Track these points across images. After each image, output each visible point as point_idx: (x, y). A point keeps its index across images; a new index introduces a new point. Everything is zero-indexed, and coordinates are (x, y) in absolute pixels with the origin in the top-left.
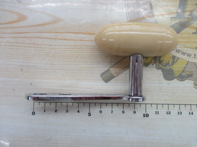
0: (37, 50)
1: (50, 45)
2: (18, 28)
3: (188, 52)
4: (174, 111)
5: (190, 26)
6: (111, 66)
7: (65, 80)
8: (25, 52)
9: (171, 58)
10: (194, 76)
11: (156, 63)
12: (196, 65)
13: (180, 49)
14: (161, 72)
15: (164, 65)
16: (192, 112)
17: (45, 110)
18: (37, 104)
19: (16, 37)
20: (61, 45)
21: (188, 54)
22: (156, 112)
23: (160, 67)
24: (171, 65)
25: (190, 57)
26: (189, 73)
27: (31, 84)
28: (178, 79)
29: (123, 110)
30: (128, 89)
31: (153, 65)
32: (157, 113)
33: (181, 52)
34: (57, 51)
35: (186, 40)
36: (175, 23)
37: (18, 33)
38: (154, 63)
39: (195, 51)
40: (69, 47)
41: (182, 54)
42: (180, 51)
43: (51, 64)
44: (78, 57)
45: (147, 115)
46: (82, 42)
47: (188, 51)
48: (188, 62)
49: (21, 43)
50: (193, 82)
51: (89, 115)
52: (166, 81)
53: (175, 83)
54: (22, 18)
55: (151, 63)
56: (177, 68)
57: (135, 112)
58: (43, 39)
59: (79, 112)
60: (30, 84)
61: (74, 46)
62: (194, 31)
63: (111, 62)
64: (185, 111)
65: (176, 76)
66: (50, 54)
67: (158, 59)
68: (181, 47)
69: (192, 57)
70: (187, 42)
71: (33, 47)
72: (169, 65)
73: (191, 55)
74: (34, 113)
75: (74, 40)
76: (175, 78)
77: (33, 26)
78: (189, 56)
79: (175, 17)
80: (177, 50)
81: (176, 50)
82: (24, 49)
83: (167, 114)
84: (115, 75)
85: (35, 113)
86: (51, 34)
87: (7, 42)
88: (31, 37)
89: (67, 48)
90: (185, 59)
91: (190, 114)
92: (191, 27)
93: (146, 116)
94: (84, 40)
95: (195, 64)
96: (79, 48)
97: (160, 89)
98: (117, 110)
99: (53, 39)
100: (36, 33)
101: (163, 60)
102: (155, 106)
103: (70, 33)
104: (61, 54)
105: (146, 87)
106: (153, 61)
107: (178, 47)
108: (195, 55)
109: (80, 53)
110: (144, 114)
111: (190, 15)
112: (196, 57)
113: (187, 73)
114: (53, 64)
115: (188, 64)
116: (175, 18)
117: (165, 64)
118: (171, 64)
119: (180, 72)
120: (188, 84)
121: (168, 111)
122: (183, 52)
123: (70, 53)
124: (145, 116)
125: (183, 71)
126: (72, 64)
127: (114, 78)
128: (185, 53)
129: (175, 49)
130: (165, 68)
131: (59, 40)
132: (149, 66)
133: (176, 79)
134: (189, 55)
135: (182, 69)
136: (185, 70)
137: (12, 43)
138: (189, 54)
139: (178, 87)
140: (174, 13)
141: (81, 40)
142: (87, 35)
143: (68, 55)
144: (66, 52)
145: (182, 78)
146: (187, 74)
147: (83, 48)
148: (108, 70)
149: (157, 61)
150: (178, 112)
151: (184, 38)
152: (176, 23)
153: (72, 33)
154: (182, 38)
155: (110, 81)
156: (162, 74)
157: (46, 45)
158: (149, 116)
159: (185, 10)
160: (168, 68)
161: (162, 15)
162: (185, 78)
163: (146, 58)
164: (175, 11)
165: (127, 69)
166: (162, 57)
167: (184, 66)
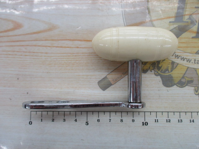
0: (34, 59)
1: (46, 53)
2: (14, 36)
3: (188, 58)
4: (174, 118)
5: (189, 30)
6: (108, 74)
7: (61, 89)
8: (21, 60)
9: (170, 64)
10: (194, 83)
11: (155, 70)
12: (196, 71)
13: (179, 54)
14: (160, 79)
15: (163, 71)
16: (193, 120)
17: (42, 119)
18: (34, 113)
19: (12, 46)
20: (57, 53)
21: (188, 59)
22: (155, 120)
23: (159, 74)
24: (170, 71)
25: (190, 62)
26: (190, 79)
27: (28, 93)
28: (178, 86)
29: (121, 118)
30: (127, 95)
31: (151, 71)
32: (157, 121)
33: (180, 57)
34: (54, 59)
35: (185, 45)
36: (173, 28)
37: (14, 41)
38: (152, 69)
39: (195, 56)
40: (65, 55)
41: (181, 59)
42: (180, 56)
43: (48, 73)
44: (75, 65)
45: (146, 124)
47: (187, 56)
48: (188, 68)
49: (17, 51)
50: (193, 88)
51: (87, 124)
52: (165, 88)
53: (175, 89)
54: (18, 26)
55: (149, 70)
56: (176, 74)
57: (133, 120)
58: (39, 47)
59: (76, 121)
60: (26, 93)
61: (70, 53)
62: (194, 35)
63: (109, 69)
64: (186, 119)
65: (176, 83)
66: (47, 62)
67: (156, 65)
68: (180, 52)
69: (192, 63)
70: (187, 47)
71: (29, 56)
72: (168, 71)
73: (191, 60)
74: (31, 123)
75: (70, 47)
76: (175, 84)
77: (28, 34)
78: (188, 62)
79: (173, 21)
80: (176, 55)
81: (175, 56)
82: (20, 58)
83: (167, 122)
84: (112, 82)
85: (32, 122)
86: (47, 42)
87: (3, 51)
88: (27, 46)
89: (63, 56)
90: (184, 65)
91: (191, 122)
92: (190, 31)
94: (81, 48)
95: (195, 70)
96: (76, 56)
97: (160, 96)
98: (116, 118)
99: (49, 47)
100: (32, 41)
101: (162, 66)
102: (154, 114)
103: (66, 40)
104: (57, 62)
105: (145, 94)
106: (151, 68)
107: (177, 52)
108: (195, 60)
109: (77, 60)
110: (143, 123)
111: (190, 18)
112: (196, 62)
113: (187, 79)
114: (50, 72)
115: (188, 70)
116: (173, 22)
117: (164, 70)
118: (170, 70)
119: (180, 79)
120: (189, 90)
121: (168, 119)
122: (182, 57)
123: (66, 61)
124: (144, 124)
125: (183, 77)
126: (68, 72)
127: (112, 86)
128: (184, 58)
129: (175, 55)
130: (164, 74)
131: (55, 48)
132: (147, 73)
133: (175, 86)
134: (189, 61)
135: (182, 76)
136: (185, 76)
137: (9, 51)
138: (189, 59)
139: (178, 94)
140: (172, 17)
141: (78, 48)
142: (83, 42)
143: (65, 63)
144: (62, 60)
145: (181, 84)
146: (186, 80)
147: (79, 56)
148: (105, 78)
149: (156, 68)
150: (179, 120)
152: (175, 28)
153: (68, 40)
155: (107, 89)
156: (161, 80)
157: (42, 53)
158: (148, 124)
159: (184, 14)
160: (167, 74)
161: (160, 19)
162: (184, 84)
163: (144, 65)
164: (174, 15)
165: (124, 76)
166: (161, 63)
167: (184, 72)
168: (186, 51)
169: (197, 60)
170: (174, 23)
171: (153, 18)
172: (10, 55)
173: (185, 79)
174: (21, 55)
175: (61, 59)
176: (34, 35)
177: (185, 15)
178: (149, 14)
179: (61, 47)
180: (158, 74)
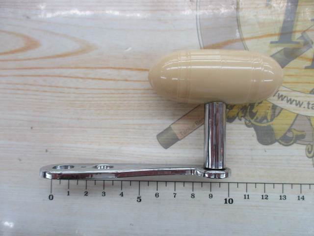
0: (56, 97)
1: (77, 88)
2: (25, 60)
3: (298, 99)
4: (274, 193)
5: (302, 55)
6: (173, 122)
7: (100, 145)
8: (36, 99)
9: (270, 109)
10: (307, 138)
11: (246, 117)
12: (310, 120)
13: (284, 94)
14: (254, 132)
15: (258, 120)
16: (303, 196)
17: (68, 192)
18: (56, 182)
19: (23, 76)
20: (94, 89)
21: (297, 102)
22: (245, 195)
23: (252, 124)
24: (269, 120)
25: (300, 106)
26: (299, 133)
27: (47, 151)
28: (280, 143)
29: (192, 192)
30: (202, 156)
32: (247, 197)
33: (286, 99)
34: (88, 97)
35: (294, 79)
36: (276, 51)
37: (26, 69)
38: (242, 117)
39: (308, 97)
40: (106, 91)
41: (288, 101)
42: (285, 97)
43: (78, 119)
44: (122, 108)
45: (231, 201)
46: (127, 82)
47: (297, 97)
48: (298, 115)
49: (31, 85)
50: (304, 147)
51: (139, 200)
52: (261, 147)
53: (277, 148)
54: (32, 44)
55: (237, 118)
56: (279, 124)
57: (211, 195)
58: (66, 79)
59: (122, 195)
60: (45, 150)
61: (114, 89)
62: (309, 64)
63: (174, 115)
64: (292, 194)
65: (278, 138)
66: (77, 102)
67: (248, 110)
68: (286, 91)
69: (304, 107)
70: (296, 83)
71: (50, 92)
72: (267, 119)
73: (303, 103)
74: (51, 197)
75: (114, 80)
76: (276, 141)
77: (49, 57)
78: (298, 106)
79: (277, 40)
80: (280, 95)
81: (279, 96)
82: (36, 95)
83: (263, 199)
84: (179, 136)
85: (54, 196)
86: (78, 70)
87: (9, 84)
88: (47, 76)
89: (104, 94)
90: (292, 110)
91: (299, 199)
92: (302, 58)
93: (229, 203)
94: (131, 81)
95: (309, 118)
96: (122, 93)
97: (252, 159)
98: (184, 191)
99: (82, 78)
100: (54, 68)
101: (257, 112)
102: (243, 186)
103: (108, 68)
104: (93, 102)
105: (229, 155)
106: (240, 114)
107: (281, 91)
108: (309, 104)
109: (125, 101)
110: (226, 199)
111: (302, 37)
112: (310, 106)
113: (295, 133)
114: (82, 119)
115: (298, 118)
116: (276, 42)
117: (260, 118)
118: (269, 118)
119: (285, 132)
120: (298, 150)
121: (264, 194)
122: (289, 99)
123: (108, 101)
124: (228, 202)
125: (289, 130)
126: (111, 119)
127: (179, 142)
128: (292, 100)
129: (277, 95)
130: (259, 125)
131: (90, 80)
132: (234, 122)
133: (277, 143)
134: (299, 104)
135: (287, 127)
136: (292, 128)
137: (17, 84)
138: (299, 102)
139: (281, 156)
140: (275, 35)
141: (126, 80)
142: (134, 73)
143: (105, 104)
144: (102, 99)
145: (287, 141)
146: (295, 135)
147: (128, 93)
148: (169, 129)
149: (248, 114)
150: (281, 196)
151: (292, 75)
152: (279, 52)
153: (111, 68)
154: (288, 75)
155: (172, 147)
156: (255, 134)
157: (70, 88)
158: (234, 202)
159: (294, 30)
160: (266, 125)
161: (256, 38)
162: (291, 141)
163: (230, 109)
164: (278, 31)
165: (198, 126)
166: (255, 107)
167: (291, 122)
169: (311, 103)
170: (277, 44)
172: (19, 89)
173: (293, 133)
174: (37, 91)
175: (100, 97)
176: (58, 60)
177: (295, 32)
178: (238, 28)
179: (100, 79)
180: (250, 123)
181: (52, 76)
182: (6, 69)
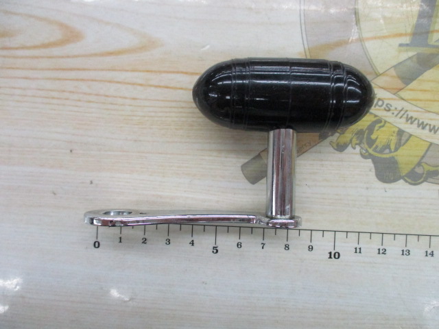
0: (106, 109)
1: (134, 99)
2: (62, 57)
3: (433, 123)
4: (394, 247)
6: (263, 149)
7: (164, 176)
8: (78, 112)
9: (395, 135)
11: (362, 145)
13: (414, 115)
14: (372, 165)
15: (378, 149)
16: (432, 252)
17: (120, 238)
19: (59, 79)
22: (356, 248)
23: (370, 155)
24: (393, 150)
25: (435, 132)
26: (432, 169)
27: (91, 183)
28: (406, 181)
29: (286, 243)
31: (354, 148)
32: (358, 251)
33: (416, 122)
34: (150, 112)
35: (428, 96)
36: (407, 57)
37: (64, 70)
38: (356, 144)
40: (174, 104)
41: (419, 126)
42: (416, 119)
43: (135, 141)
44: (194, 128)
45: (336, 255)
47: (431, 119)
48: (431, 144)
49: (70, 92)
50: (437, 187)
51: (215, 251)
52: (380, 185)
53: (401, 188)
54: (72, 36)
55: (350, 145)
56: (406, 156)
57: (311, 247)
58: (119, 85)
59: (192, 243)
60: (89, 182)
61: (185, 102)
65: (404, 174)
66: (135, 118)
67: (365, 136)
68: (417, 111)
70: (432, 101)
71: (97, 103)
72: (390, 149)
74: (97, 244)
75: (186, 89)
76: (400, 178)
77: (95, 55)
78: (433, 131)
79: (408, 42)
80: (409, 116)
81: (407, 118)
82: (77, 106)
83: (379, 253)
85: (101, 243)
86: (136, 74)
87: (39, 89)
88: (92, 80)
89: (171, 107)
90: (424, 138)
91: (427, 256)
93: (335, 257)
97: (368, 201)
98: (275, 241)
99: (141, 85)
100: (102, 70)
101: (377, 138)
102: (353, 236)
103: (178, 72)
104: (156, 119)
106: (355, 141)
107: (411, 111)
110: (330, 253)
113: (427, 168)
114: (140, 141)
115: (431, 148)
116: (407, 45)
117: (380, 146)
118: (393, 147)
119: (413, 166)
120: (426, 190)
121: (381, 248)
122: (420, 122)
123: (177, 117)
124: (332, 256)
125: (419, 164)
126: (180, 142)
128: (425, 123)
129: (405, 116)
130: (380, 155)
131: (153, 88)
132: (346, 151)
133: (401, 181)
134: (434, 129)
135: (416, 160)
136: (422, 161)
137: (51, 90)
138: (434, 126)
139: (406, 198)
140: (406, 35)
143: (173, 121)
144: (168, 115)
145: (415, 178)
146: (426, 170)
148: (257, 157)
149: (364, 141)
150: (403, 251)
151: (425, 91)
152: (410, 58)
153: (182, 72)
154: (421, 91)
155: (260, 182)
156: (373, 168)
157: (125, 98)
158: (341, 257)
159: (431, 29)
160: (388, 156)
161: (380, 38)
162: (421, 178)
163: (340, 134)
164: (409, 30)
166: (375, 131)
167: (422, 154)
168: (429, 110)
170: (408, 48)
171: (365, 35)
172: (53, 98)
173: (424, 168)
174: (79, 101)
175: (166, 112)
176: (108, 59)
177: (433, 32)
178: (356, 24)
179: (167, 87)
180: (367, 154)
181: (101, 81)
182: (36, 69)
